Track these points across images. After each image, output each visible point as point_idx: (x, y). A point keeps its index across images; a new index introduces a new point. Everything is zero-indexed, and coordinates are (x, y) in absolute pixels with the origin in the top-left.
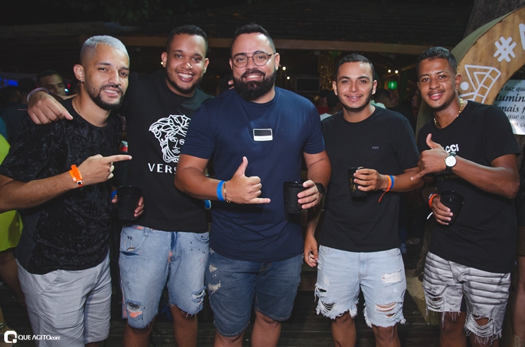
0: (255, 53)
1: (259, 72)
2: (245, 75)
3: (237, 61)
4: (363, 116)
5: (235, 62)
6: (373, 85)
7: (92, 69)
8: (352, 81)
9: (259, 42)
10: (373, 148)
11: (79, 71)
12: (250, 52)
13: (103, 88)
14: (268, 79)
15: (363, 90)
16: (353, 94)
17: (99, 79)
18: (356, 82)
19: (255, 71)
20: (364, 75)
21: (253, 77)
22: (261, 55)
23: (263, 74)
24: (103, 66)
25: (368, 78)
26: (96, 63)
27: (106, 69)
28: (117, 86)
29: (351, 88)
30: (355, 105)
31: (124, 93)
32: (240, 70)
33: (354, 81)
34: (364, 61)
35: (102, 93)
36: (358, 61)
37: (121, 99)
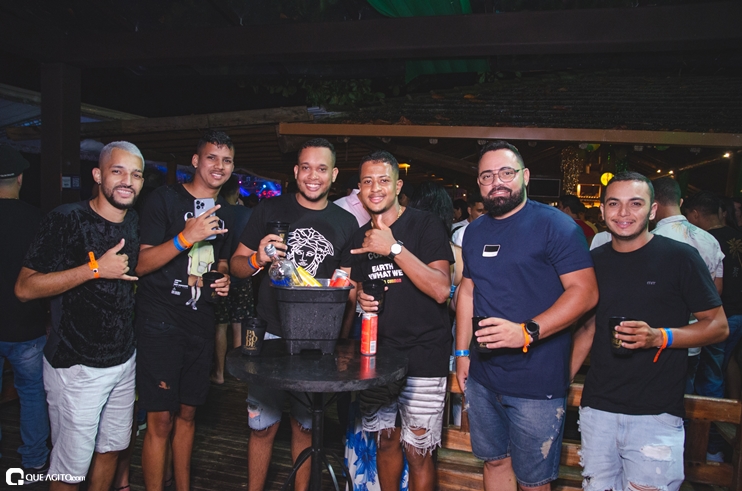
0: (502, 169)
1: (506, 188)
2: (491, 193)
3: (484, 178)
4: (636, 245)
5: (481, 180)
6: (651, 209)
7: (107, 171)
8: (621, 204)
9: (506, 158)
10: (648, 283)
11: (97, 174)
12: (495, 168)
13: (117, 188)
14: (515, 195)
15: (636, 214)
16: (622, 219)
17: (114, 180)
18: (627, 204)
19: (501, 188)
20: (638, 196)
21: (500, 193)
22: (507, 170)
23: (510, 191)
24: (117, 169)
25: (642, 200)
26: (110, 167)
27: (120, 171)
28: (129, 187)
29: (620, 211)
30: (625, 233)
31: (137, 193)
32: (486, 189)
33: (624, 203)
34: (639, 179)
35: (115, 193)
36: (630, 179)
37: (135, 199)
